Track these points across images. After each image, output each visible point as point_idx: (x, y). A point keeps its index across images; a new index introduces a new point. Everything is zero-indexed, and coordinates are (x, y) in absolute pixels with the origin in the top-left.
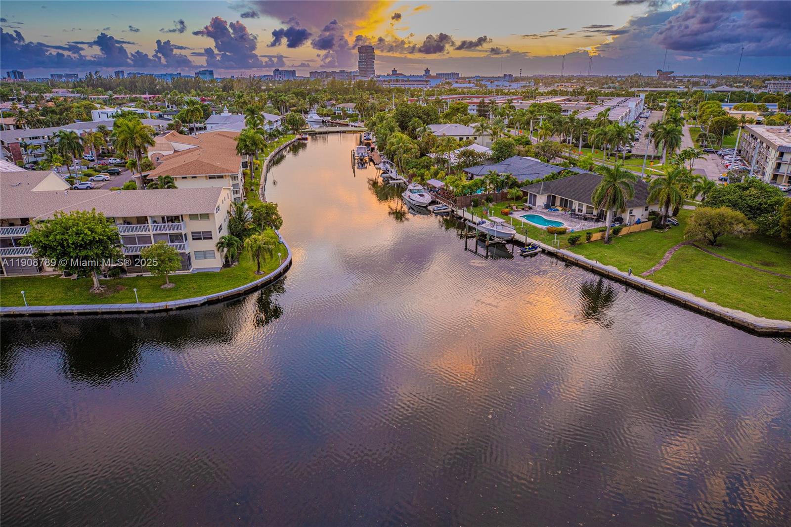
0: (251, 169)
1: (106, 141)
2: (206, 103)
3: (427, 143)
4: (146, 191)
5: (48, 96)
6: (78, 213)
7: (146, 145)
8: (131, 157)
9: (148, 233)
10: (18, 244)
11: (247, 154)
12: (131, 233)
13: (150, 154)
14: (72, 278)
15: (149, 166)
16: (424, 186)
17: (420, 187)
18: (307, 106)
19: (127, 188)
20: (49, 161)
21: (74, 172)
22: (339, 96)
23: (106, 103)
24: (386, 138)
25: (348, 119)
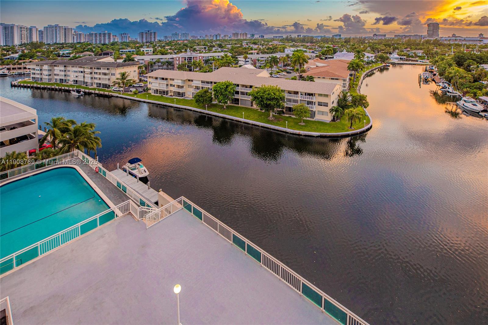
0: (354, 77)
1: (288, 60)
2: (335, 47)
3: (480, 75)
4: (301, 81)
5: (270, 43)
7: (304, 63)
8: (298, 67)
9: (297, 98)
10: (247, 95)
11: (352, 70)
12: (290, 98)
13: (305, 67)
14: (262, 111)
15: (304, 71)
16: (476, 99)
17: (473, 100)
18: (391, 51)
19: (293, 79)
20: (265, 66)
21: (273, 71)
22: (412, 47)
23: (291, 46)
24: (445, 70)
25: (418, 58)
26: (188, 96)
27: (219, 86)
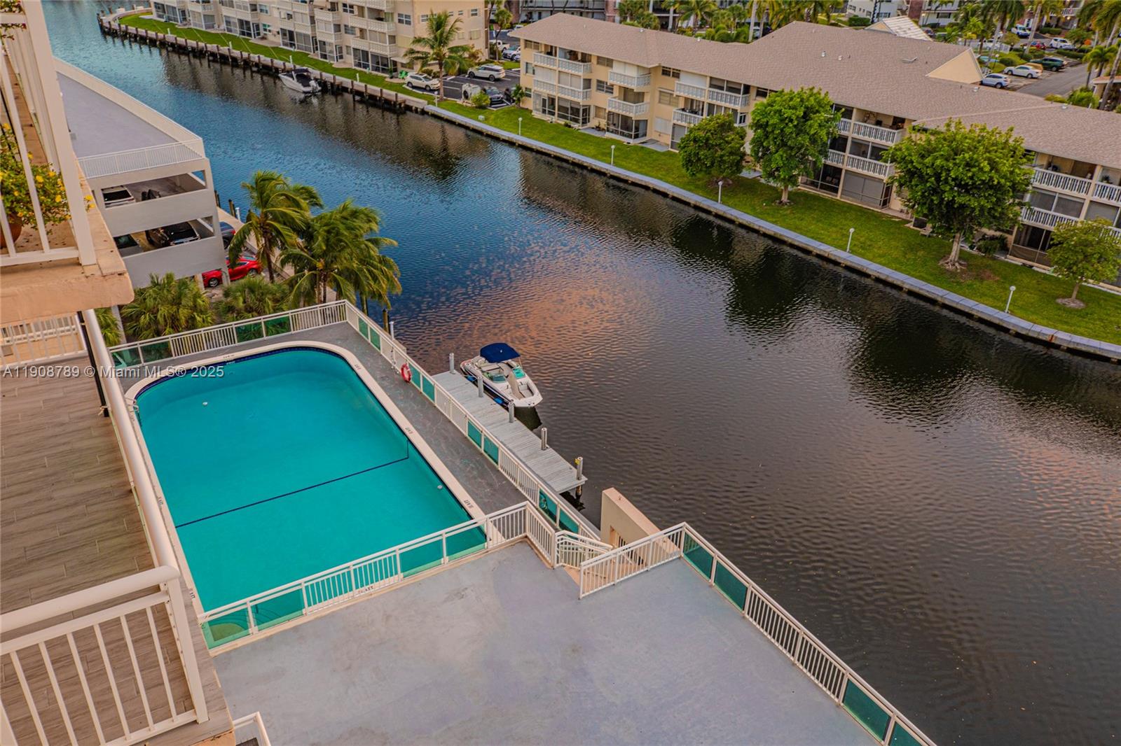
6: (983, 129)
9: (1082, 195)
10: (875, 156)
14: (922, 231)
19: (1079, 102)
26: (655, 137)
27: (777, 107)
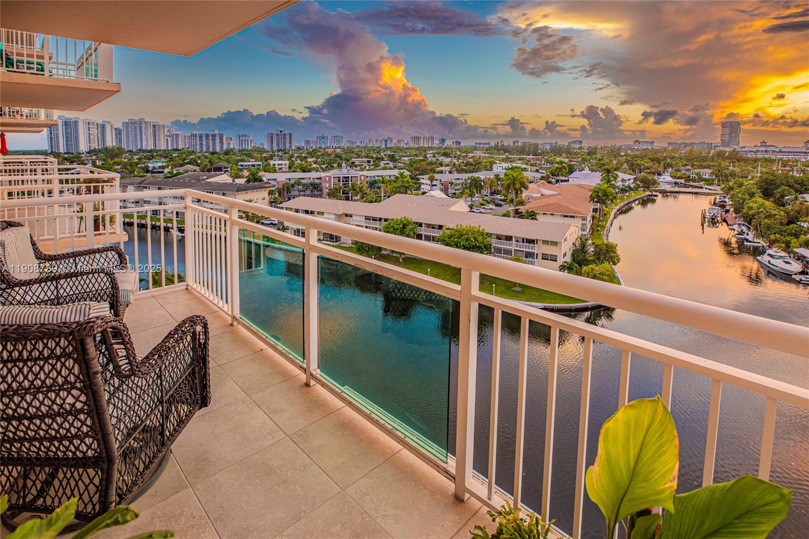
0: (600, 214)
1: (498, 184)
2: (572, 163)
3: (798, 212)
4: (516, 219)
5: (471, 155)
6: (470, 227)
7: (523, 189)
8: (512, 196)
9: (511, 247)
10: (434, 240)
11: (597, 202)
12: (500, 246)
13: (524, 195)
15: (521, 203)
16: (789, 253)
17: (783, 254)
18: (661, 169)
19: (504, 215)
20: (462, 193)
21: (474, 201)
22: (695, 163)
23: (503, 160)
24: (743, 202)
25: (703, 182)
26: (344, 241)
27: (392, 225)
